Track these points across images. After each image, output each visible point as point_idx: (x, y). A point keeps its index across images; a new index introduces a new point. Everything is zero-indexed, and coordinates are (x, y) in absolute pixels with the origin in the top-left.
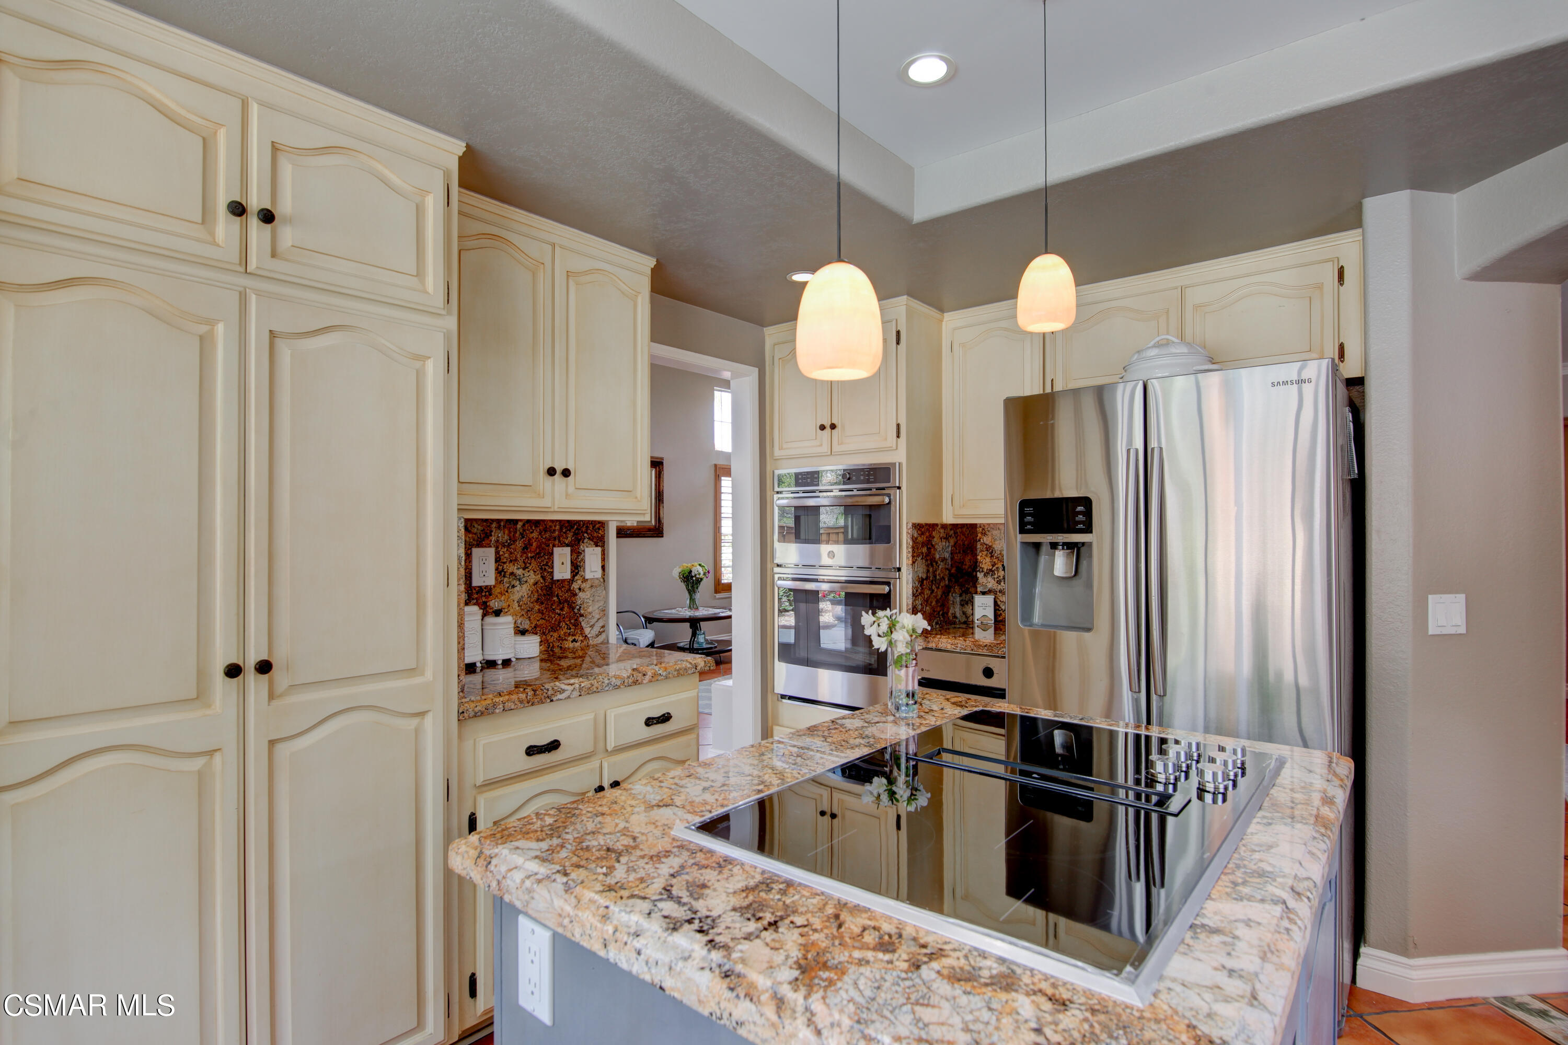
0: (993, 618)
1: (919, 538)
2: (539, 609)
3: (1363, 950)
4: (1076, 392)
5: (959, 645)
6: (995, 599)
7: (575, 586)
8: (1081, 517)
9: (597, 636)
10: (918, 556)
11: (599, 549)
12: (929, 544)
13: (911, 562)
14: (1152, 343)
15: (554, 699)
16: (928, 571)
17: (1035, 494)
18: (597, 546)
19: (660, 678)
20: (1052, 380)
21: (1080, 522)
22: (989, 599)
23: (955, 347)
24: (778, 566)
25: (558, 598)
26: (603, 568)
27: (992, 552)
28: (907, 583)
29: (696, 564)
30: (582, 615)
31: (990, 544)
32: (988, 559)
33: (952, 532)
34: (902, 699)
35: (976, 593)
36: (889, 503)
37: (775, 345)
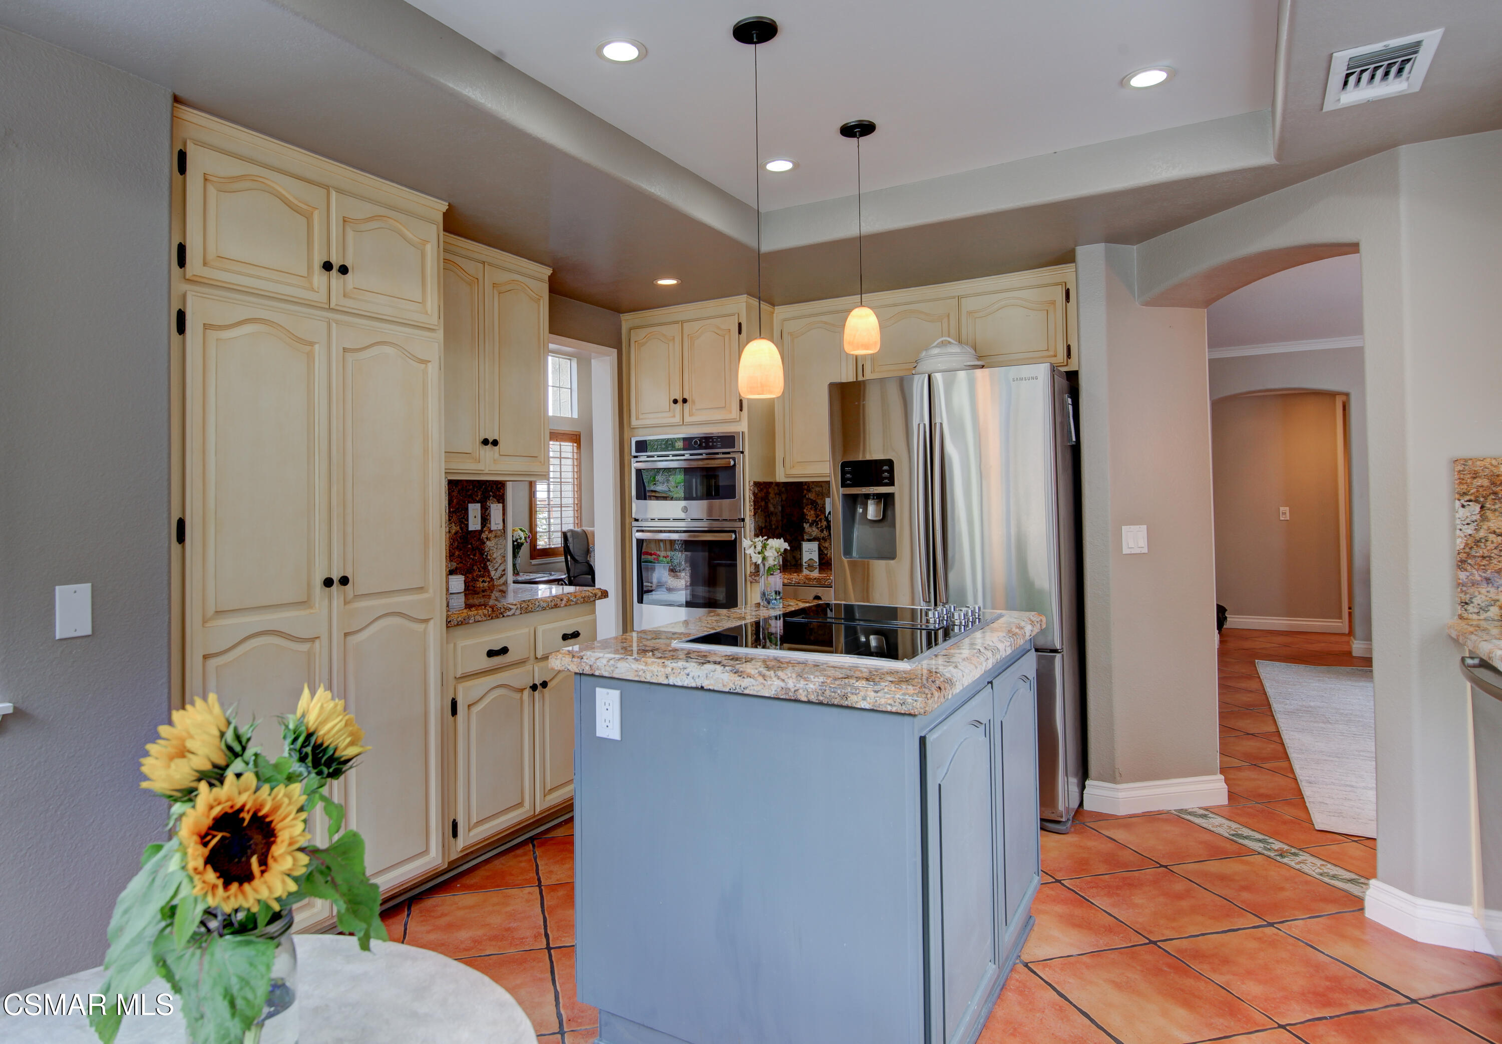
0: (817, 561)
1: (759, 494)
2: (458, 555)
3: (1087, 783)
4: (882, 381)
5: (794, 580)
6: (819, 545)
7: (484, 536)
8: (886, 474)
9: (500, 578)
10: (758, 509)
11: (501, 505)
12: (766, 499)
13: (753, 513)
14: (936, 343)
15: (505, 615)
16: (766, 521)
17: (851, 458)
18: (499, 503)
19: (572, 603)
20: (863, 365)
21: (886, 478)
22: (814, 546)
23: (785, 336)
24: (637, 520)
25: (472, 546)
26: (504, 520)
27: (816, 506)
28: (750, 531)
29: (517, 528)
30: (489, 560)
31: (814, 499)
32: (812, 512)
33: (784, 489)
34: (772, 596)
35: (803, 540)
36: (735, 465)
37: (631, 329)
